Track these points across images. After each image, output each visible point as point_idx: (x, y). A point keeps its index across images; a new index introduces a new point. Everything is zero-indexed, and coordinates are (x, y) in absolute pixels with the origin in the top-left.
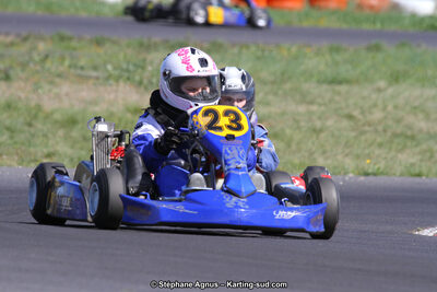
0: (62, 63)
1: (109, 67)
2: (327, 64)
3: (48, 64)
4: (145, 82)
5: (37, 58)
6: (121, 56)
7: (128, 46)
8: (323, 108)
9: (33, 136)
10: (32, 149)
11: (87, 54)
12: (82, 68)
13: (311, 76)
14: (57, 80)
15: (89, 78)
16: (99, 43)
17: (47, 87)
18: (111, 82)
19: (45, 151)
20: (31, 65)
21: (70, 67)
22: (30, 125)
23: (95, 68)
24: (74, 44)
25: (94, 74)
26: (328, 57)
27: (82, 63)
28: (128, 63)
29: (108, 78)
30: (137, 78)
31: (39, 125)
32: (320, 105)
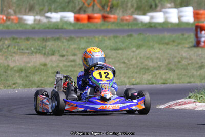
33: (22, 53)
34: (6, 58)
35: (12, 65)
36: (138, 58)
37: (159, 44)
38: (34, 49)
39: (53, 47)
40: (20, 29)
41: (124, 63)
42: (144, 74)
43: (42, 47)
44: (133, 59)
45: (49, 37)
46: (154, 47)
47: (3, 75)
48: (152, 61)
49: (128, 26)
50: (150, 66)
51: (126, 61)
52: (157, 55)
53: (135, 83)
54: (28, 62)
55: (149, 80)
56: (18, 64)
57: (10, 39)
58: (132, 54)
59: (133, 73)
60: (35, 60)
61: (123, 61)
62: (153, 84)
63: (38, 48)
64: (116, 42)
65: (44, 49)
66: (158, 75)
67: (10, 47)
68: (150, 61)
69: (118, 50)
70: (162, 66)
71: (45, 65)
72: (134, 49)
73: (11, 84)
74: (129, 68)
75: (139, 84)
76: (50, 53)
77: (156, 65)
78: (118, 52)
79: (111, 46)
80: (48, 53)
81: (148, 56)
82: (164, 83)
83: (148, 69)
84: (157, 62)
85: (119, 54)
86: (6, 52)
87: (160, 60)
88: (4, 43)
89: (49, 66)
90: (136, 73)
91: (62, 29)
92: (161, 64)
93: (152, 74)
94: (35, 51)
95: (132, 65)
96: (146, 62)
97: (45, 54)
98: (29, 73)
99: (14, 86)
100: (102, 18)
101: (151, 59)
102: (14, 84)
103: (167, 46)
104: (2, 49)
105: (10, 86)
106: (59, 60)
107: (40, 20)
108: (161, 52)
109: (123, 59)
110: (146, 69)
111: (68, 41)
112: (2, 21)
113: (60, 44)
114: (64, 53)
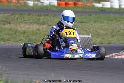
0: (22, 19)
1: (32, 20)
2: (80, 19)
3: (18, 20)
4: (40, 23)
5: (16, 19)
6: (34, 18)
7: (35, 15)
8: (79, 29)
10: (16, 39)
11: (27, 17)
12: (26, 21)
14: (21, 23)
15: (27, 23)
16: (29, 15)
17: (18, 25)
18: (33, 24)
19: (19, 39)
20: (15, 20)
21: (23, 20)
22: (15, 33)
23: (29, 21)
24: (24, 15)
25: (29, 22)
26: (80, 17)
27: (26, 19)
28: (36, 19)
29: (32, 23)
30: (38, 23)
31: (17, 34)
32: (79, 28)
33: (26, 23)
34: (16, 25)
35: (19, 29)
36: (94, 28)
37: (107, 20)
38: (33, 21)
39: (44, 20)
40: (25, 8)
41: (86, 31)
42: (97, 38)
43: (38, 20)
44: (91, 29)
45: (42, 14)
46: (105, 22)
48: (103, 30)
49: (89, 9)
50: (101, 33)
51: (87, 30)
52: (106, 27)
54: (29, 28)
55: (100, 41)
56: (23, 29)
57: (19, 14)
58: (91, 26)
60: (33, 27)
61: (85, 29)
62: (102, 43)
63: (35, 20)
65: (38, 21)
66: (105, 39)
67: (19, 19)
68: (101, 30)
69: (83, 23)
70: (108, 33)
71: (39, 30)
72: (92, 23)
76: (42, 23)
77: (105, 33)
78: (83, 24)
79: (78, 21)
81: (100, 27)
82: (109, 43)
83: (100, 35)
84: (105, 31)
85: (83, 25)
86: (16, 22)
87: (107, 29)
88: (15, 17)
89: (41, 31)
91: (50, 9)
92: (108, 32)
93: (102, 38)
94: (33, 22)
95: (90, 32)
96: (99, 31)
97: (39, 24)
98: (29, 34)
99: (20, 42)
100: (74, 4)
101: (102, 29)
102: (20, 40)
103: (112, 22)
104: (14, 20)
105: (18, 42)
106: (47, 27)
107: (37, 4)
108: (108, 25)
109: (85, 28)
110: (98, 35)
111: (53, 16)
112: (14, 3)
113: (48, 18)
114: (51, 24)
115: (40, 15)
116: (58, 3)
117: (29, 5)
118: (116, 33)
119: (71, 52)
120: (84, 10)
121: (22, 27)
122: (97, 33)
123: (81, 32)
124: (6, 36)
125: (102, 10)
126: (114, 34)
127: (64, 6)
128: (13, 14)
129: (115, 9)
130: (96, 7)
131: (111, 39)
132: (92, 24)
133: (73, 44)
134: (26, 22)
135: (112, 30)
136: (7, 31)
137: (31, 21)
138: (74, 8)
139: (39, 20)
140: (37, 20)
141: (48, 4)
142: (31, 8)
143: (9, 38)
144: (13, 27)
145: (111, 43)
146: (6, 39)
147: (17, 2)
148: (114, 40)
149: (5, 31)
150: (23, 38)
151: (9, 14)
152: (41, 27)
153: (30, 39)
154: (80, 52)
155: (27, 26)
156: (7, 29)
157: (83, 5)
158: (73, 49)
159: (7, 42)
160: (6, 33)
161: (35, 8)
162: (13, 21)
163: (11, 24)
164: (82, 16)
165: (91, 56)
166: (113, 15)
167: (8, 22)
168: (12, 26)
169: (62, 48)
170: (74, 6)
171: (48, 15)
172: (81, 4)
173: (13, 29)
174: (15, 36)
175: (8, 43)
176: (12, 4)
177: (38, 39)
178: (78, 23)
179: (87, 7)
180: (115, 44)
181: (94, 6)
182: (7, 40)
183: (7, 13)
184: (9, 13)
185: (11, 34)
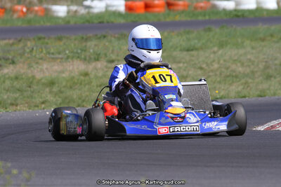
0: (42, 52)
2: (183, 40)
3: (34, 54)
4: (88, 58)
5: (28, 50)
6: (73, 45)
7: (75, 39)
8: (185, 65)
9: (33, 92)
10: (33, 100)
11: (54, 46)
12: (53, 54)
13: (177, 47)
14: (40, 61)
15: (57, 58)
16: (60, 39)
17: (35, 66)
18: (70, 60)
19: (41, 100)
20: (26, 54)
22: (30, 87)
23: (59, 53)
24: (46, 40)
25: (60, 56)
27: (52, 51)
28: (77, 48)
29: (68, 57)
30: (83, 56)
32: (184, 63)
33: (53, 58)
34: (30, 67)
35: (39, 76)
36: (222, 62)
37: (251, 40)
40: (48, 24)
41: (201, 68)
42: (231, 85)
43: (82, 50)
44: (214, 64)
45: (90, 35)
46: (245, 44)
47: (26, 91)
48: (242, 65)
49: (205, 16)
50: (240, 72)
51: (204, 66)
52: (249, 57)
53: (218, 97)
54: (63, 72)
56: (47, 74)
57: (34, 39)
58: (212, 56)
59: (214, 83)
60: (71, 68)
61: (199, 65)
62: (244, 97)
63: (75, 51)
64: (189, 40)
66: (251, 85)
67: (35, 51)
68: (239, 64)
69: (192, 50)
70: (256, 72)
71: (86, 74)
72: (216, 49)
73: (38, 102)
74: (209, 76)
75: (225, 98)
76: (92, 57)
77: (248, 70)
78: (194, 53)
79: (181, 45)
80: (90, 58)
81: (236, 58)
82: (261, 96)
83: (236, 77)
84: (249, 66)
85: (193, 56)
86: (29, 58)
87: (253, 63)
88: (26, 45)
89: (92, 76)
90: (220, 82)
91: (108, 22)
92: (256, 70)
93: (242, 84)
94: (71, 55)
95: (212, 71)
96: (234, 67)
97: (85, 59)
98: (64, 87)
99: (43, 106)
100: (166, 6)
101: (240, 62)
102: (43, 103)
103: (263, 44)
104: (24, 53)
105: (38, 106)
106: (106, 67)
107: (76, 11)
108: (254, 51)
109: (199, 62)
110: (233, 76)
111: (119, 39)
112: (21, 14)
113: (107, 44)
114: (113, 57)
115: (85, 37)
116: (126, 6)
117: (55, 14)
118: (276, 69)
119: (170, 120)
120: (193, 19)
121: (46, 70)
122: (228, 74)
123: (190, 72)
124: (8, 93)
125: (237, 16)
126: (271, 72)
127: (142, 11)
128: (20, 41)
129: (268, 11)
130: (221, 9)
131: (265, 86)
132: (214, 53)
133: (173, 103)
134: (52, 56)
135: (266, 62)
136: (8, 83)
137: (66, 54)
138: (169, 15)
139: (84, 50)
140: (79, 51)
141: (104, 10)
142: (63, 23)
143: (16, 99)
144: (22, 71)
145: (265, 96)
146: (9, 101)
147: (28, 9)
148: (272, 88)
149: (4, 82)
150: (50, 98)
151: (11, 41)
152: (90, 67)
153: (66, 98)
154: (192, 118)
155: (56, 68)
156: (9, 78)
157: (188, 6)
158: (175, 114)
159: (11, 109)
160: (7, 88)
161: (72, 22)
162: (21, 58)
163: (18, 66)
164: (188, 33)
165: (217, 127)
166: (266, 26)
167: (10, 61)
168: (21, 68)
169: (151, 113)
170: (167, 11)
171: (104, 37)
172: (184, 5)
173: (24, 76)
174: (29, 92)
175: (15, 111)
176: (15, 16)
177: (87, 96)
178: (181, 50)
179: (199, 10)
180: (277, 97)
181: (214, 6)
182: (12, 104)
183: (5, 39)
184: (10, 39)
185: (19, 90)
